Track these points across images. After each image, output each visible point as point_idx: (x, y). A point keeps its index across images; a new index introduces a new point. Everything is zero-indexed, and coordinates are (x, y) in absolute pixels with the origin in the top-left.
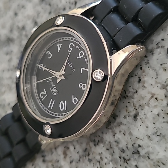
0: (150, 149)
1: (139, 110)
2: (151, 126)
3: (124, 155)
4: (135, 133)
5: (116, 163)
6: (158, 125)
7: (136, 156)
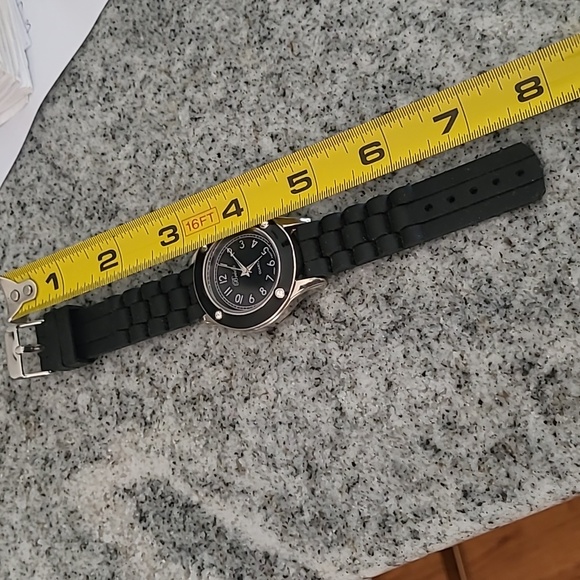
0: (244, 430)
1: (251, 397)
2: (253, 414)
3: (222, 422)
4: (239, 411)
5: (214, 424)
6: (258, 416)
7: (232, 428)
